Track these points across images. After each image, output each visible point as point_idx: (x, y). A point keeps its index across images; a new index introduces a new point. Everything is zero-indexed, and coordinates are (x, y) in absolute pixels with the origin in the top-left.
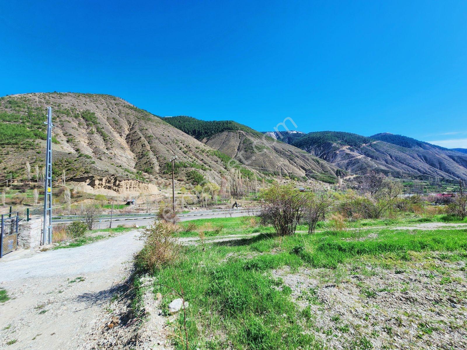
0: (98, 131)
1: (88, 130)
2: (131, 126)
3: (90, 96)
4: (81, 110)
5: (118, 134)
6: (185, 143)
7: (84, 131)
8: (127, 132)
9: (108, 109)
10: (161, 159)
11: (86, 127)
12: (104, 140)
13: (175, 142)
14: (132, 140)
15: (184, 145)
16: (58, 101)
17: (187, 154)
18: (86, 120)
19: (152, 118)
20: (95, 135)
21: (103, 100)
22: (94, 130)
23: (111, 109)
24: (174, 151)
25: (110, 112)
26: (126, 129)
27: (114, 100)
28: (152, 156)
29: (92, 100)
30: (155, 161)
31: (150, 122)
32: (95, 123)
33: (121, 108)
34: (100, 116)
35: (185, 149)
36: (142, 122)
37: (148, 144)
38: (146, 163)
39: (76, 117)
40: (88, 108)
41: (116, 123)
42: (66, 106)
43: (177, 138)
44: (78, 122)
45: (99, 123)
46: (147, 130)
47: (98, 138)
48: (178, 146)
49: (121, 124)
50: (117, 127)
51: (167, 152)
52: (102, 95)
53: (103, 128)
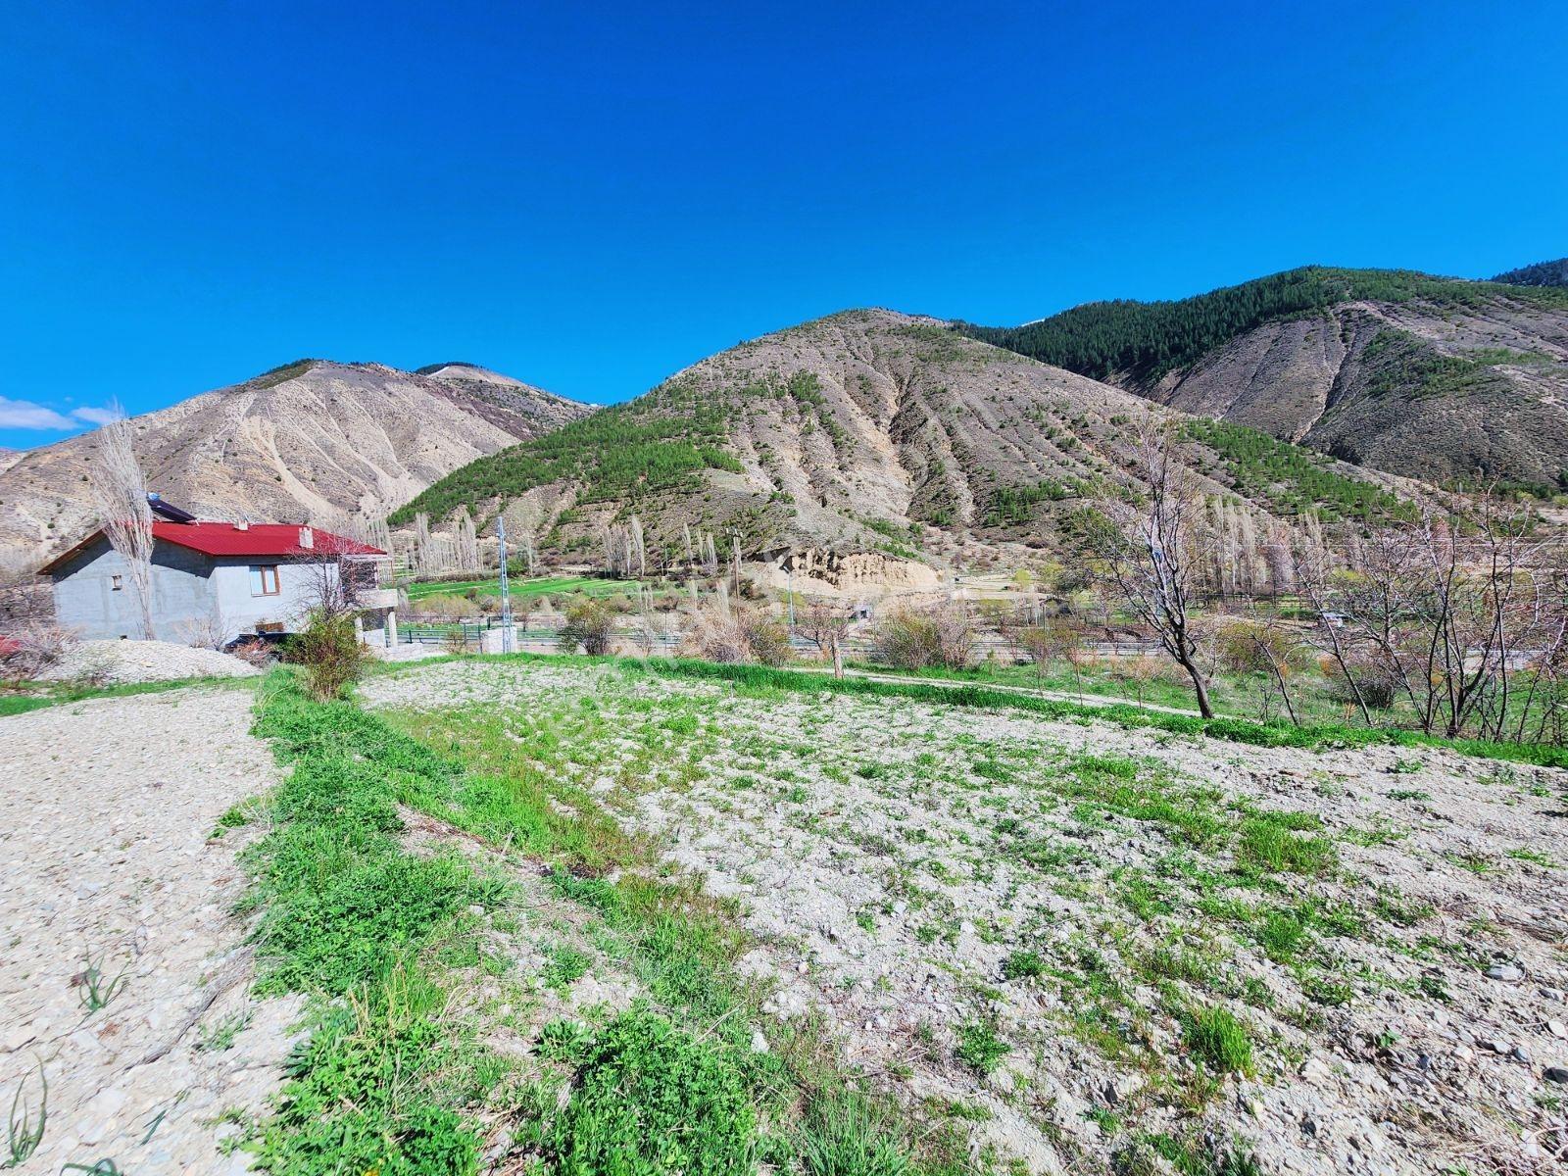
0: (821, 423)
1: (802, 426)
2: (905, 387)
3: (807, 328)
4: (789, 376)
5: (871, 421)
6: (1069, 411)
7: (793, 429)
8: (893, 410)
9: (848, 354)
10: (979, 479)
11: (797, 417)
12: (835, 445)
13: (1033, 414)
14: (903, 432)
15: (1064, 418)
16: (745, 364)
17: (1072, 450)
18: (799, 400)
19: (965, 347)
20: (816, 435)
21: (837, 330)
22: (815, 422)
23: (856, 350)
24: (1024, 445)
25: (851, 361)
26: (891, 401)
27: (864, 321)
28: (954, 473)
29: (812, 339)
30: (961, 487)
31: (955, 363)
32: (816, 402)
33: (879, 340)
34: (830, 381)
35: (1069, 434)
36: (934, 370)
37: (946, 437)
38: (938, 496)
39: (778, 397)
40: (802, 363)
41: (864, 390)
42: (761, 373)
43: (1043, 399)
44: (781, 410)
45: (826, 401)
46: (944, 391)
47: (821, 441)
48: (1041, 428)
49: (878, 391)
50: (869, 400)
51: (1000, 456)
52: (835, 318)
53: (833, 412)
